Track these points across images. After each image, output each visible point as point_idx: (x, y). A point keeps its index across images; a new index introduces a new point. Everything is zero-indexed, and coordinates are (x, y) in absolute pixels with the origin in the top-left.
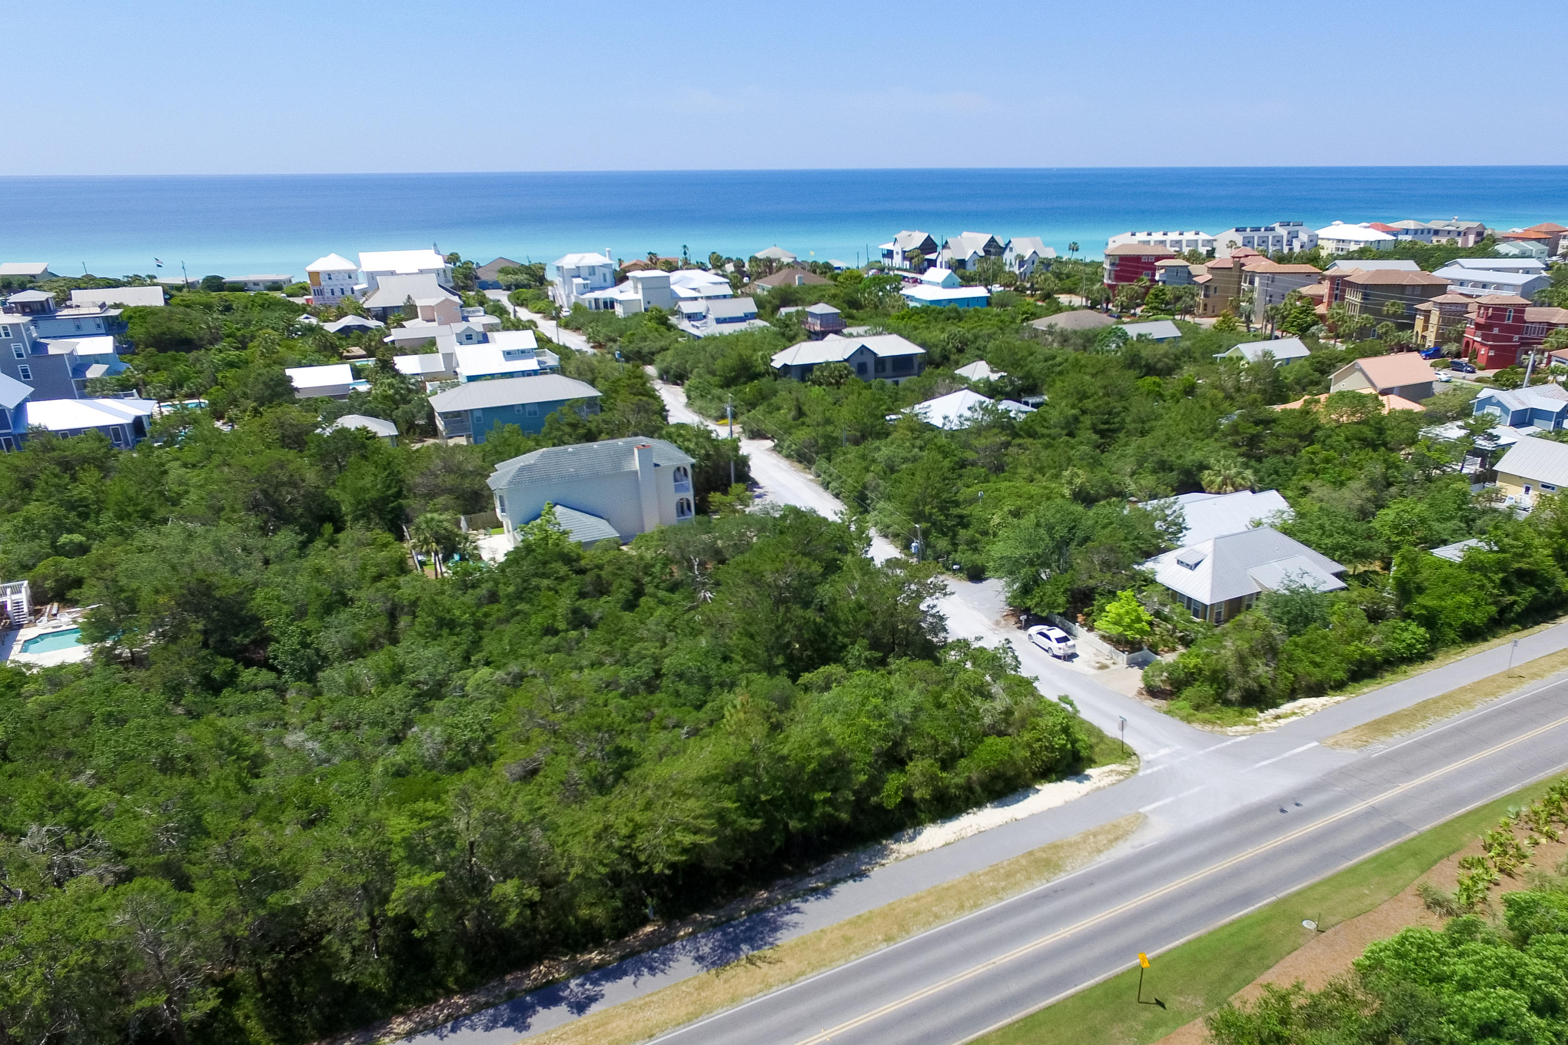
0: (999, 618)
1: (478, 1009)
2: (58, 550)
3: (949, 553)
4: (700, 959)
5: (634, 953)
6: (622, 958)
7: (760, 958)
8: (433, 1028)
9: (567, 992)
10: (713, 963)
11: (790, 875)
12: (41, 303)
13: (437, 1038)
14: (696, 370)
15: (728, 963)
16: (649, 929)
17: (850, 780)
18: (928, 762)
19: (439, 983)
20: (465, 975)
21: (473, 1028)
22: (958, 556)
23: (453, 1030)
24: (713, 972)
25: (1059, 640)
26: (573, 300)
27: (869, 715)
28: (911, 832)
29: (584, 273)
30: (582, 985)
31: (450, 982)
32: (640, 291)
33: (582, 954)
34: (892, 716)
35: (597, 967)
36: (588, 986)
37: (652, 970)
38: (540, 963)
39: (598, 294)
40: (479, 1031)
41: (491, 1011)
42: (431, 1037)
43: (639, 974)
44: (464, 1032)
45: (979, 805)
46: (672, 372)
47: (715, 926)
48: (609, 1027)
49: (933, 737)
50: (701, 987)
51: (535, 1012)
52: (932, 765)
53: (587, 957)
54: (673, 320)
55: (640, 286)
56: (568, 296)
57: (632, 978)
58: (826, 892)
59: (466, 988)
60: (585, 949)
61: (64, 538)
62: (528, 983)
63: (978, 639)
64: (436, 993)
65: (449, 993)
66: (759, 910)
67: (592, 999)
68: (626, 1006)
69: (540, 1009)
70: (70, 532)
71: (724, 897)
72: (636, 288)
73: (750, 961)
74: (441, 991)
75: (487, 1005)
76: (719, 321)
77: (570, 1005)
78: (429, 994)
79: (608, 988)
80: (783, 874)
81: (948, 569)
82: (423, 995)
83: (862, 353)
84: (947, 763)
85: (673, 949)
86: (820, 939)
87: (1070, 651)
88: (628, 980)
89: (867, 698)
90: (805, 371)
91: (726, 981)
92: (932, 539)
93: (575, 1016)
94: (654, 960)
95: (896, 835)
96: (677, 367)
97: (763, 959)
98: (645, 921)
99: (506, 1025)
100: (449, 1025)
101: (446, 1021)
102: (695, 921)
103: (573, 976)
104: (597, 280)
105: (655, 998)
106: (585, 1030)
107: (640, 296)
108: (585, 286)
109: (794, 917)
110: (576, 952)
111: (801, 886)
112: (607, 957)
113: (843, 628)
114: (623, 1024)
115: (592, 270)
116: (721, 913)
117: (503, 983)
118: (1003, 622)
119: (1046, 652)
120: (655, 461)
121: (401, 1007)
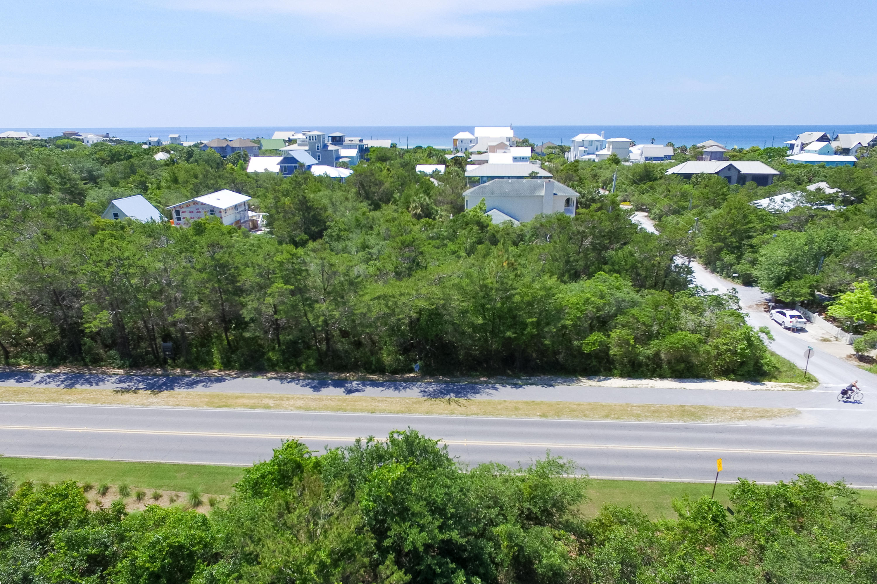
0: (753, 304)
1: (306, 379)
3: (732, 265)
4: (424, 391)
5: (394, 381)
6: (387, 381)
7: (456, 401)
8: (282, 379)
9: (349, 385)
10: (429, 395)
12: (340, 137)
15: (436, 397)
16: (412, 375)
19: (299, 365)
21: (297, 384)
22: (739, 267)
23: (289, 382)
24: (425, 398)
25: (792, 317)
28: (602, 378)
29: (586, 144)
30: (358, 384)
31: (304, 367)
32: (611, 149)
33: (370, 374)
35: (372, 380)
36: (360, 385)
37: (396, 389)
38: (348, 372)
40: (299, 386)
41: (310, 381)
42: (279, 382)
43: (388, 389)
44: (293, 384)
45: (662, 377)
47: (445, 382)
48: (357, 403)
50: (415, 402)
51: (328, 387)
53: (371, 376)
57: (384, 389)
58: (520, 386)
59: (309, 370)
60: (373, 373)
62: (336, 377)
64: (294, 369)
65: (301, 370)
66: (474, 383)
67: (358, 390)
68: (372, 398)
69: (331, 386)
71: (461, 374)
73: (449, 400)
74: (297, 368)
75: (311, 379)
76: (647, 159)
77: (346, 389)
79: (369, 388)
80: (503, 374)
81: (729, 277)
83: (729, 169)
85: (414, 385)
88: (381, 389)
92: (722, 255)
93: (345, 394)
94: (401, 385)
97: (458, 402)
99: (311, 387)
100: (289, 380)
101: (290, 378)
102: (436, 379)
103: (358, 380)
104: (592, 148)
105: (388, 400)
106: (345, 400)
107: (610, 152)
109: (492, 391)
110: (368, 373)
112: (381, 379)
114: (364, 404)
116: (454, 379)
117: (325, 374)
118: (755, 306)
119: (780, 324)
120: (555, 192)
121: (277, 368)
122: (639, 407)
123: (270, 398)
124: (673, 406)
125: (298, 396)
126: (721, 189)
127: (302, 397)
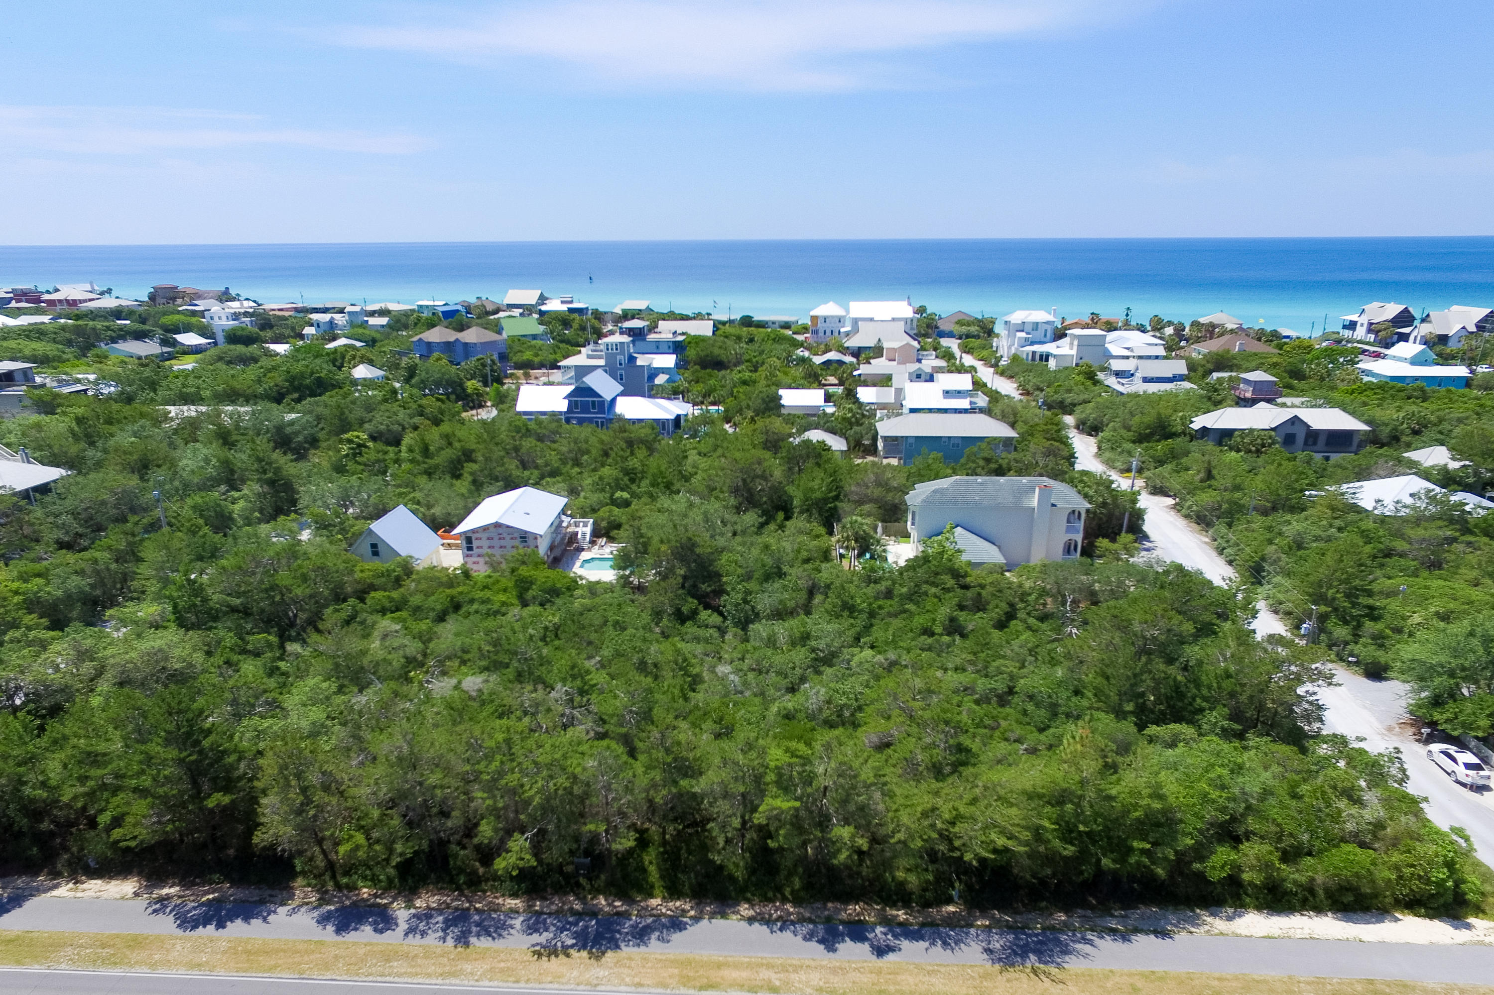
0: (1395, 724)
1: (802, 920)
2: (614, 502)
3: (1347, 643)
4: (988, 951)
5: (933, 924)
6: (923, 925)
7: (1044, 973)
8: (767, 921)
9: (873, 935)
10: (1000, 960)
11: (1092, 908)
13: (768, 931)
14: (1111, 424)
15: (1012, 965)
16: (951, 908)
17: (1175, 839)
18: (1266, 848)
19: (779, 889)
20: (799, 890)
21: (795, 933)
22: (1357, 649)
23: (781, 930)
24: (997, 966)
25: (1468, 766)
26: (1013, 351)
27: (1211, 783)
28: (1230, 911)
29: (1028, 328)
30: (885, 934)
31: (787, 892)
32: (1075, 348)
33: (891, 908)
34: (1236, 791)
35: (900, 924)
36: (889, 937)
37: (945, 944)
38: (857, 903)
39: (1038, 348)
40: (800, 937)
41: (811, 926)
42: (765, 927)
43: (933, 944)
44: (788, 934)
45: (1319, 910)
46: (1089, 423)
47: (1011, 928)
48: (899, 978)
49: (1278, 825)
50: (985, 976)
51: (843, 941)
52: (1271, 853)
53: (894, 912)
54: (1101, 376)
55: (1076, 343)
56: (1009, 348)
57: (927, 944)
58: (1125, 937)
59: (797, 901)
60: (894, 905)
61: (618, 494)
62: (844, 916)
63: (1360, 739)
64: (775, 896)
65: (784, 900)
66: (1053, 928)
67: (890, 949)
68: (917, 966)
69: (847, 939)
70: (622, 490)
71: (1024, 905)
72: (1072, 344)
73: (1035, 971)
74: (779, 896)
75: (810, 921)
76: (1146, 380)
77: (872, 946)
78: (770, 894)
79: (905, 944)
80: (1085, 905)
81: (1342, 660)
82: (766, 893)
84: (1291, 855)
85: (967, 934)
86: (1107, 977)
87: (1481, 782)
88: (923, 944)
89: (1213, 766)
90: (1224, 436)
91: (1008, 981)
92: (1329, 625)
93: (875, 957)
94: (949, 936)
95: (1213, 909)
96: (1095, 419)
97: (1048, 975)
98: (949, 901)
99: (820, 942)
100: (779, 924)
101: (777, 920)
102: (993, 918)
103: (880, 924)
104: (1039, 335)
105: (943, 970)
106: (879, 972)
107: (1074, 352)
108: (1026, 339)
109: (1087, 948)
110: (887, 905)
111: (1099, 921)
112: (911, 919)
113: (1205, 692)
114: (911, 980)
115: (1036, 325)
116: (1018, 918)
117: (825, 908)
118: (1397, 729)
119: (1449, 774)
120: (1053, 501)
121: (749, 895)
122: (1308, 983)
123: (769, 966)
124: (1359, 981)
125: (807, 963)
126: (1297, 481)
127: (812, 963)
